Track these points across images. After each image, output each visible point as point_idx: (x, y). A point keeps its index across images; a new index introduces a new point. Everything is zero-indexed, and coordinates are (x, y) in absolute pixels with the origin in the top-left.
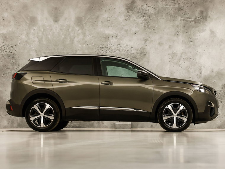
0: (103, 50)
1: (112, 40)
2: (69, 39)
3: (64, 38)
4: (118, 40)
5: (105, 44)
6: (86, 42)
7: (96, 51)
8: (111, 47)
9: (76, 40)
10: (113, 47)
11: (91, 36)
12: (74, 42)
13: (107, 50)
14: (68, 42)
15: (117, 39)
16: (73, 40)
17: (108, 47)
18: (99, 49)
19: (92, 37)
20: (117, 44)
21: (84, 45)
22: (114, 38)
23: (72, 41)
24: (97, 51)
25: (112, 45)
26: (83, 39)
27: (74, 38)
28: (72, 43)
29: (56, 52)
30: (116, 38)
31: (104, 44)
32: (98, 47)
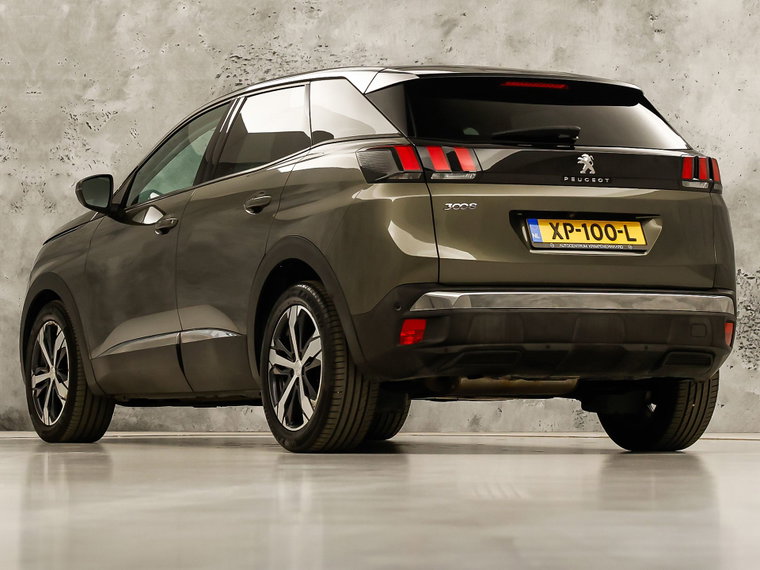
0: (248, 69)
1: (290, 27)
2: (94, 22)
3: (70, 15)
4: (320, 22)
5: (258, 42)
6: (171, 32)
7: (218, 76)
8: (289, 59)
9: (125, 23)
10: (297, 58)
11: (195, 9)
12: (115, 34)
13: (267, 72)
14: (89, 33)
15: (316, 21)
16: (111, 27)
17: (274, 58)
18: (232, 66)
19: (202, 10)
20: (314, 42)
21: (165, 48)
22: (299, 15)
23: (108, 29)
24: (223, 77)
25: (289, 50)
26: (158, 21)
27: (118, 15)
28: (109, 38)
29: (34, 78)
30: (311, 17)
31: (256, 44)
32: (226, 57)
